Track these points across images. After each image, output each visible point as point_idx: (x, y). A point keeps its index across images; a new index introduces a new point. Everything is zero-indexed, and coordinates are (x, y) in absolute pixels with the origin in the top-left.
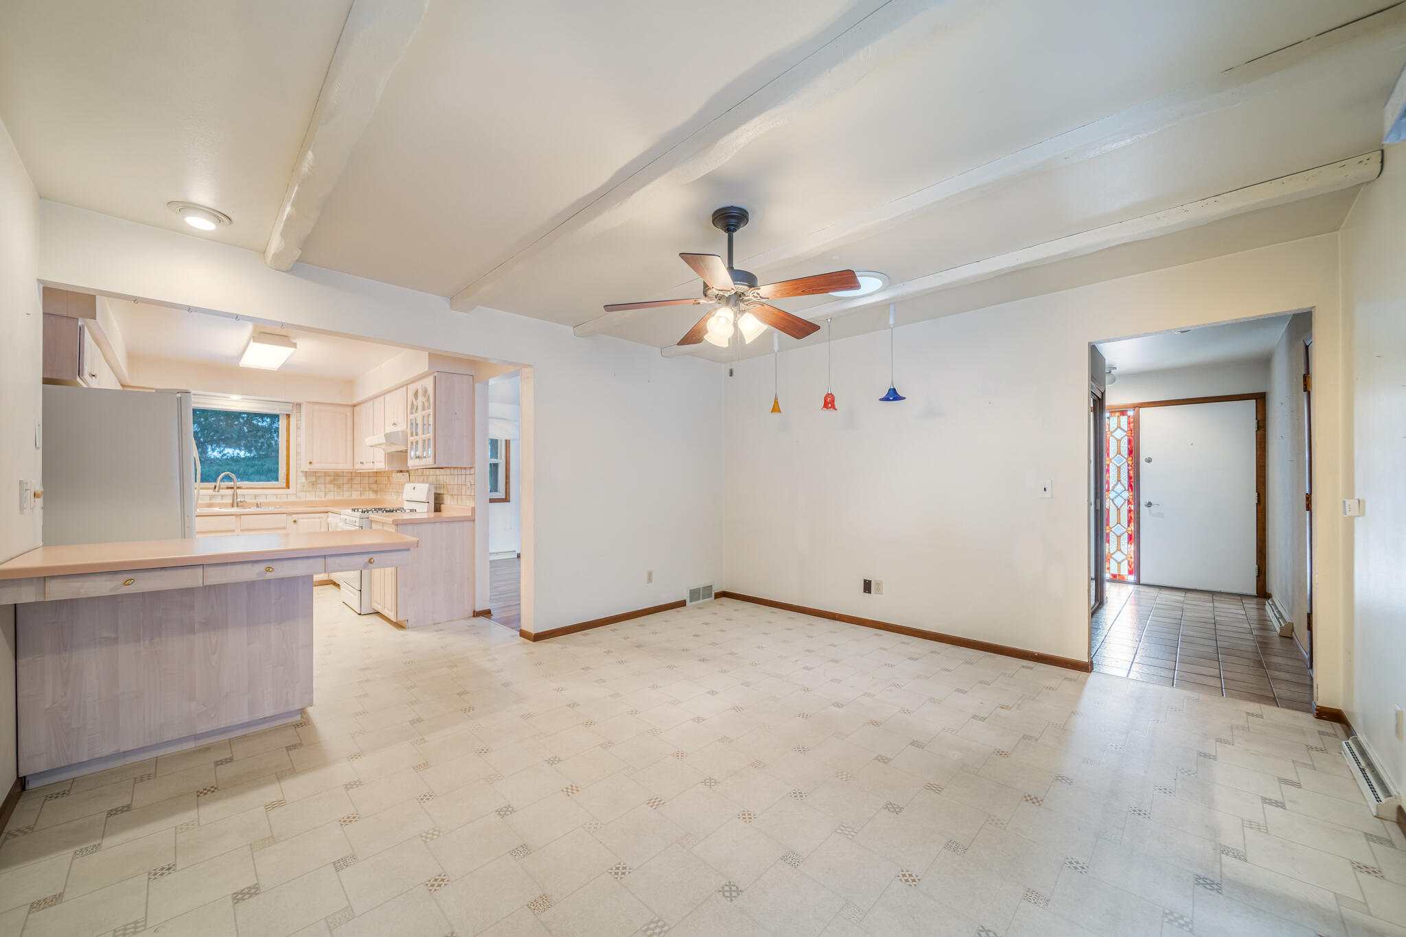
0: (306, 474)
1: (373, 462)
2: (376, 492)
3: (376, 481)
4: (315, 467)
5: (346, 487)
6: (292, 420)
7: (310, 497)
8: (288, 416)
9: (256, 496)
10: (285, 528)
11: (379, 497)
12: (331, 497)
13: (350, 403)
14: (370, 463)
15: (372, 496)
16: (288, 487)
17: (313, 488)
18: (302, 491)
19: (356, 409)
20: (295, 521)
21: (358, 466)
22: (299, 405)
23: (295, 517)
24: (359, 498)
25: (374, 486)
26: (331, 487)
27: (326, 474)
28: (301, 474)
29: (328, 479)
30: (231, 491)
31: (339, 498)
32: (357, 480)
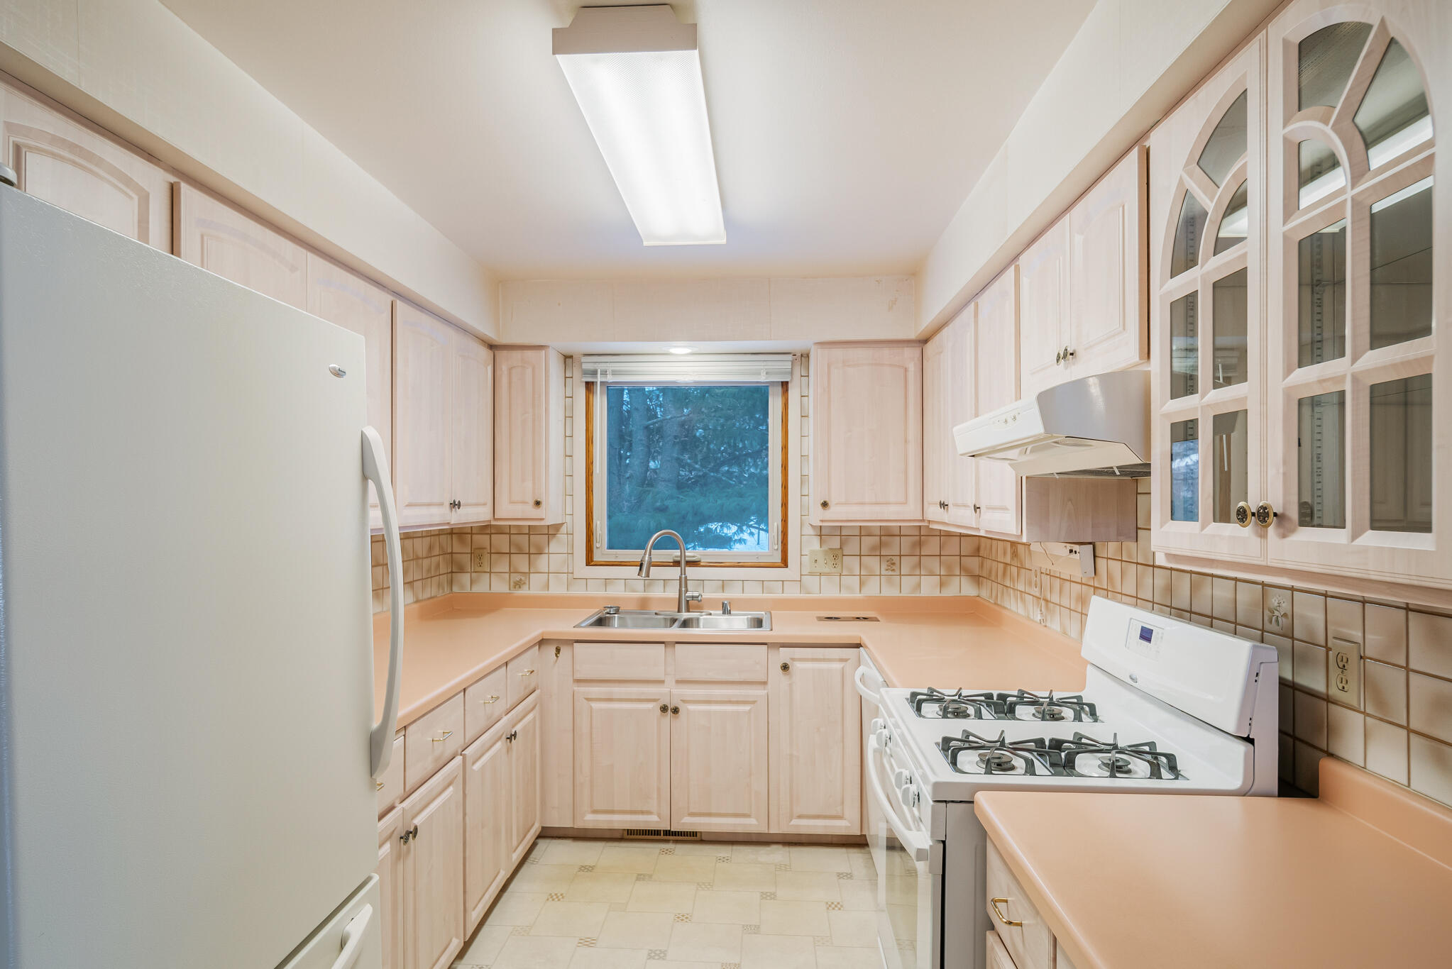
0: (821, 533)
1: (976, 508)
2: (977, 579)
3: (978, 549)
4: (837, 513)
5: (907, 564)
6: (794, 393)
7: (829, 589)
8: (785, 385)
9: (724, 584)
10: (765, 683)
11: (985, 593)
12: (873, 588)
13: (913, 335)
14: (965, 506)
15: (967, 589)
16: (785, 563)
17: (835, 566)
18: (811, 574)
19: (930, 347)
20: (785, 667)
21: (934, 513)
22: (805, 356)
23: (785, 655)
24: (936, 593)
25: (973, 563)
26: (873, 562)
27: (863, 532)
28: (811, 532)
29: (868, 542)
30: (675, 572)
31: (890, 592)
32: (932, 546)
